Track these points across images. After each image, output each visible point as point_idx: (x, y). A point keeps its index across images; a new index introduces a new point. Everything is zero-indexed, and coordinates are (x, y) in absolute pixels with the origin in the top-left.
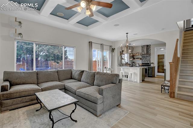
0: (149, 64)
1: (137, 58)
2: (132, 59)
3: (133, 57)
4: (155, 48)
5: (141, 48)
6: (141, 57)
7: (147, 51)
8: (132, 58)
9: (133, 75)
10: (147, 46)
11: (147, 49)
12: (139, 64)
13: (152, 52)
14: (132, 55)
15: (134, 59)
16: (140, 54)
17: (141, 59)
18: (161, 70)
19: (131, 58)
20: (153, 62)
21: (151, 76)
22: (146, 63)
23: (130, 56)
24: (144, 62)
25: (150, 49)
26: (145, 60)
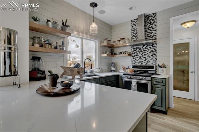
0: (152, 67)
1: (121, 53)
4: (171, 19)
5: (131, 27)
6: (130, 50)
7: (146, 31)
8: (108, 52)
10: (147, 17)
12: (124, 69)
14: (105, 43)
15: (113, 54)
17: (130, 55)
19: (105, 53)
20: (166, 64)
22: (144, 64)
23: (101, 46)
24: (139, 62)
25: (154, 27)
26: (140, 57)
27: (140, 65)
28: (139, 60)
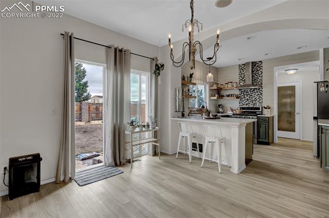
0: (259, 109)
1: (228, 96)
2: (215, 98)
3: (218, 92)
5: (238, 71)
6: (237, 92)
7: (253, 76)
8: (217, 95)
9: (217, 145)
10: (254, 64)
11: (252, 72)
12: (232, 110)
13: (265, 79)
14: (215, 88)
15: (221, 96)
16: (235, 86)
17: (237, 98)
18: (285, 125)
19: (215, 96)
20: (270, 106)
21: (266, 141)
22: (251, 106)
23: (211, 90)
24: (247, 104)
25: (260, 73)
26: (248, 100)
27: (247, 106)
28: (247, 102)
